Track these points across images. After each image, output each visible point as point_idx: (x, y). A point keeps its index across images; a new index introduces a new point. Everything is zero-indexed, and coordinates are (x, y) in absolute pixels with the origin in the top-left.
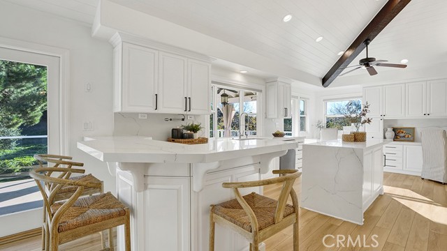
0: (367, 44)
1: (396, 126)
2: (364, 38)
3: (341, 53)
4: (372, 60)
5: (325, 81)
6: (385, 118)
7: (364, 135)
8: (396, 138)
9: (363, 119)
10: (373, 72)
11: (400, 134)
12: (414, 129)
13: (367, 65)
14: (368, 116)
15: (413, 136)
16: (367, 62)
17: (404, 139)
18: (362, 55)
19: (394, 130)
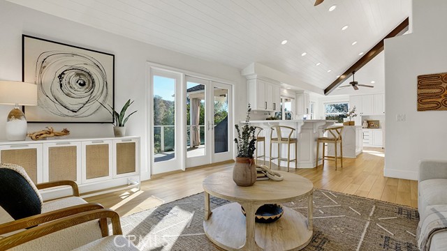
0: (353, 73)
1: (369, 120)
2: (352, 70)
3: (338, 77)
4: (356, 83)
5: (326, 91)
6: (363, 115)
7: (354, 122)
8: (369, 126)
9: (353, 114)
10: (356, 89)
11: (371, 124)
12: (378, 121)
13: (353, 85)
14: (355, 112)
15: (378, 125)
16: (354, 84)
17: (373, 127)
18: (350, 79)
19: (368, 122)
